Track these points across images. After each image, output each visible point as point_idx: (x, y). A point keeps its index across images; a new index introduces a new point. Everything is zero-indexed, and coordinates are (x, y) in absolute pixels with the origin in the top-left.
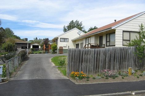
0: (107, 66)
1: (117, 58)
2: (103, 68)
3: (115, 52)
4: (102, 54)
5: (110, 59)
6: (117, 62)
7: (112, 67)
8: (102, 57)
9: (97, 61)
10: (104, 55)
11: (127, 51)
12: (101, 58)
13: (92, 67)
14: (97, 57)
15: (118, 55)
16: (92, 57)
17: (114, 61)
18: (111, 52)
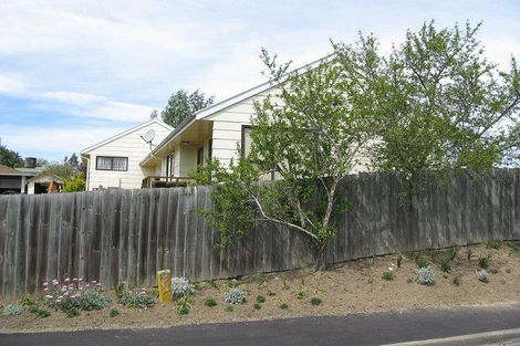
0: (82, 264)
1: (131, 234)
2: (62, 273)
3: (118, 208)
4: (56, 217)
5: (98, 234)
6: (130, 247)
7: (105, 269)
8: (56, 228)
9: (34, 244)
10: (68, 220)
11: (175, 205)
12: (52, 233)
13: (15, 270)
14: (34, 229)
15: (131, 219)
16: (14, 227)
17: (116, 244)
18: (99, 210)
